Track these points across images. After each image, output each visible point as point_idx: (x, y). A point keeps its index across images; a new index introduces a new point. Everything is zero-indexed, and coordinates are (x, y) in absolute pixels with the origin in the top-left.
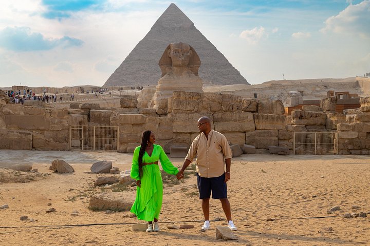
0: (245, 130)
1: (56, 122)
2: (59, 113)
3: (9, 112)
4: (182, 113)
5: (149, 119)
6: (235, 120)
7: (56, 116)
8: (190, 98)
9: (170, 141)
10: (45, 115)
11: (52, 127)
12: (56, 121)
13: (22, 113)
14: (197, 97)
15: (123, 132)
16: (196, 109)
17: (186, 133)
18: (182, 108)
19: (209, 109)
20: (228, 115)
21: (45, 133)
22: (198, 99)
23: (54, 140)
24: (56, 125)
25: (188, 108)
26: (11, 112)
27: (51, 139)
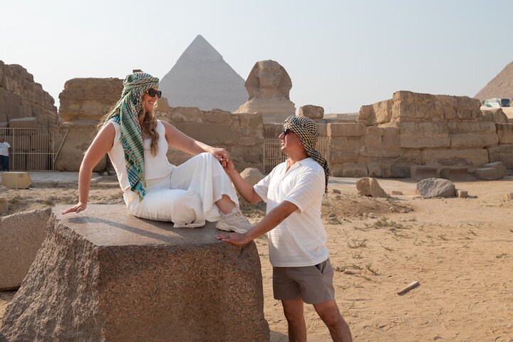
0: (488, 144)
1: (247, 134)
2: (251, 120)
3: (182, 119)
4: (411, 121)
5: (370, 130)
6: (475, 132)
7: (247, 125)
8: (419, 101)
9: (397, 160)
10: (232, 124)
11: (242, 140)
12: (248, 132)
13: (200, 120)
14: (428, 100)
15: (336, 147)
16: (427, 116)
17: (415, 149)
18: (410, 115)
19: (443, 117)
20: (465, 125)
21: (232, 150)
22: (428, 103)
23: (244, 159)
24: (247, 138)
25: (419, 115)
26: (185, 118)
27: (241, 158)
